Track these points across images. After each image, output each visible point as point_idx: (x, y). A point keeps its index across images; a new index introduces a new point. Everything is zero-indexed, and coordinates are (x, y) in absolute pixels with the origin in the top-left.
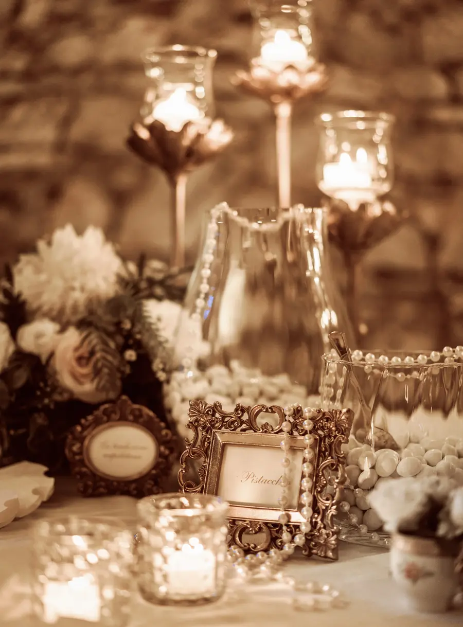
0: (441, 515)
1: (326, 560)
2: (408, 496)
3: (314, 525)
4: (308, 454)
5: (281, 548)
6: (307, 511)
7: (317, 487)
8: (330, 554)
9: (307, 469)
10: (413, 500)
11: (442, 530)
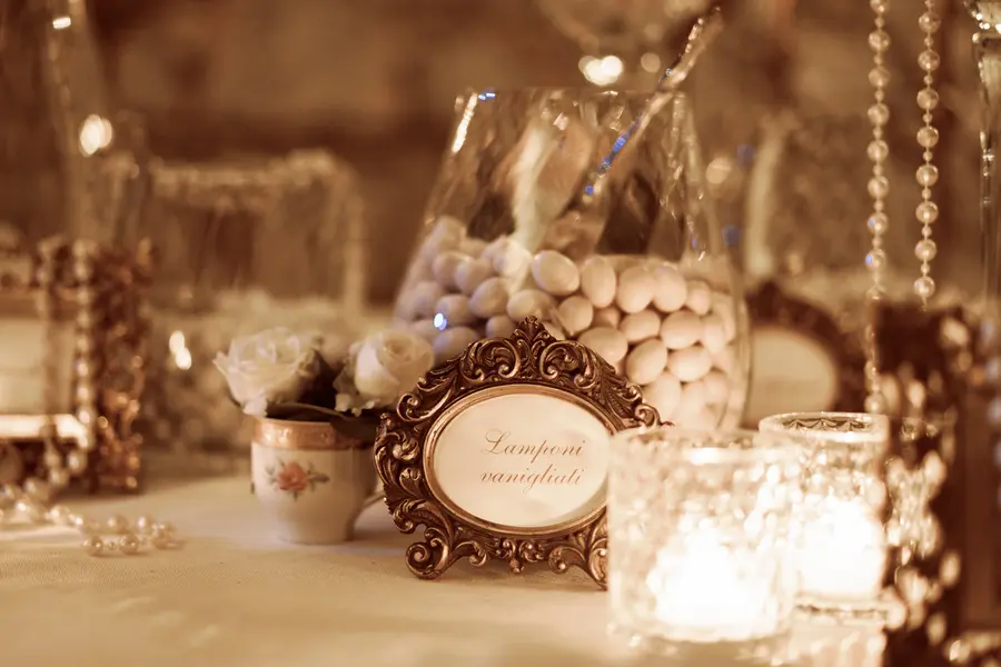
0: (338, 383)
1: (124, 492)
2: (282, 357)
3: (99, 436)
4: (84, 319)
5: (45, 477)
6: (86, 415)
7: (104, 375)
8: (131, 482)
9: (84, 344)
10: (291, 361)
11: (342, 404)
